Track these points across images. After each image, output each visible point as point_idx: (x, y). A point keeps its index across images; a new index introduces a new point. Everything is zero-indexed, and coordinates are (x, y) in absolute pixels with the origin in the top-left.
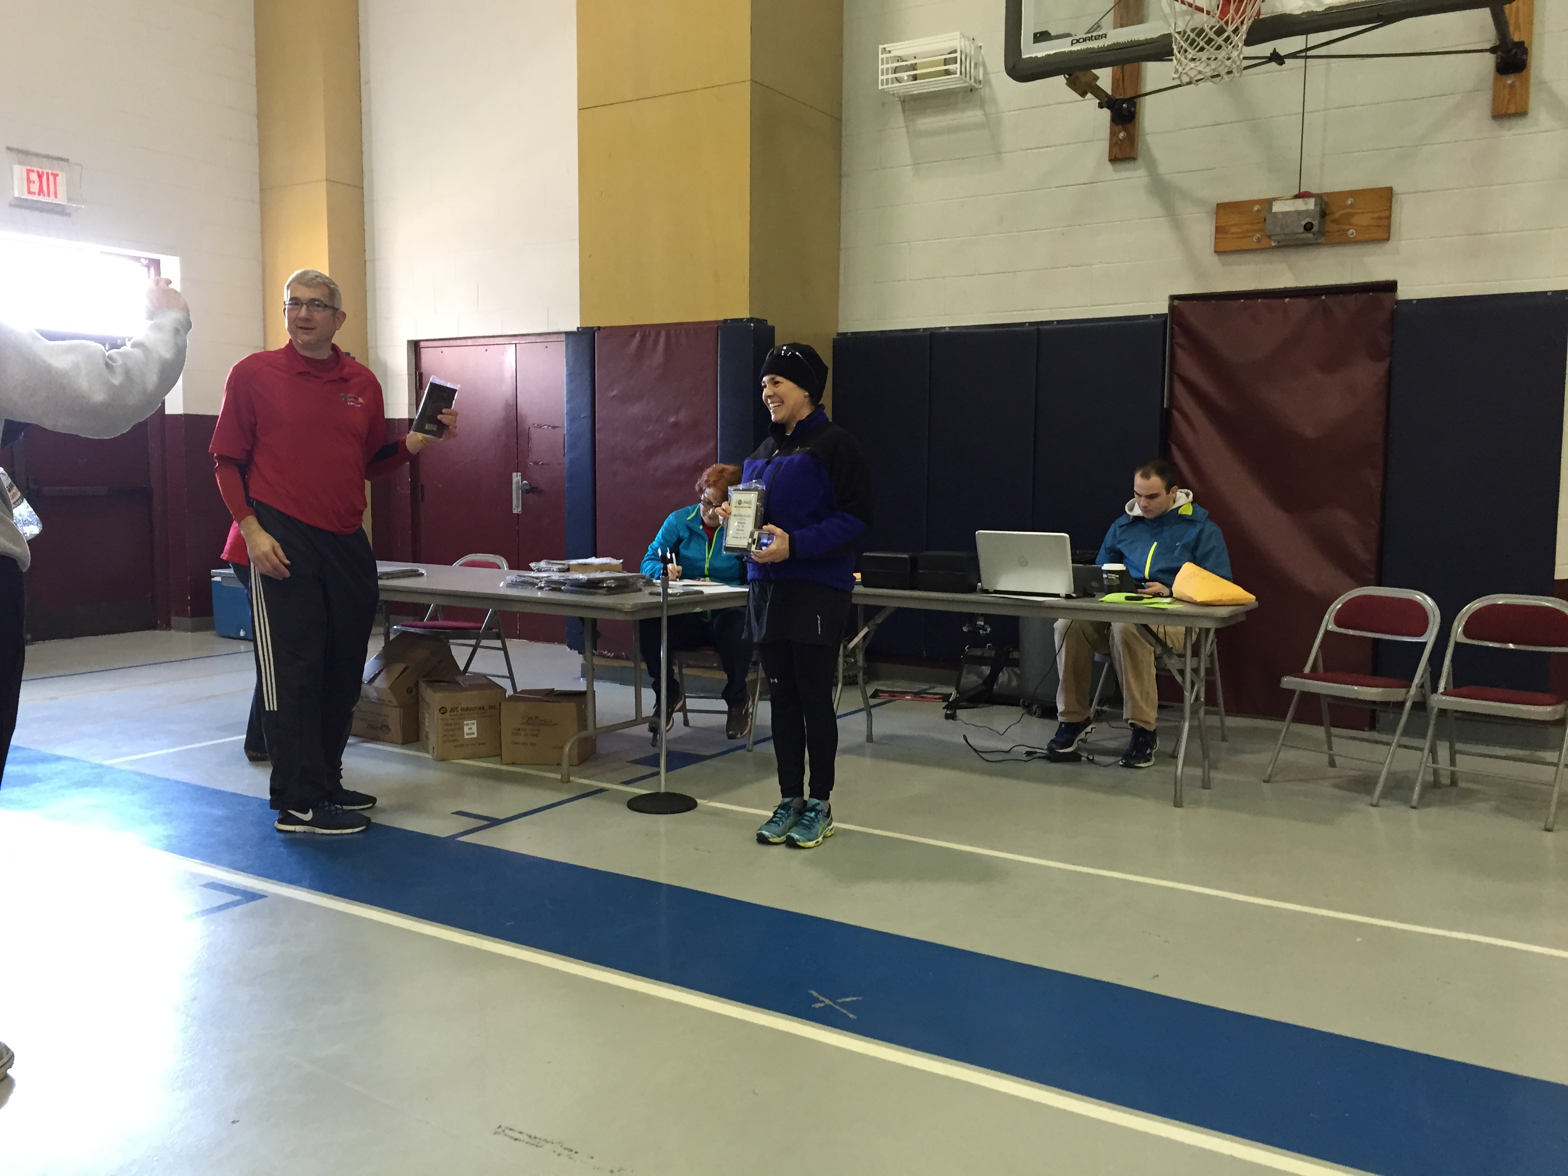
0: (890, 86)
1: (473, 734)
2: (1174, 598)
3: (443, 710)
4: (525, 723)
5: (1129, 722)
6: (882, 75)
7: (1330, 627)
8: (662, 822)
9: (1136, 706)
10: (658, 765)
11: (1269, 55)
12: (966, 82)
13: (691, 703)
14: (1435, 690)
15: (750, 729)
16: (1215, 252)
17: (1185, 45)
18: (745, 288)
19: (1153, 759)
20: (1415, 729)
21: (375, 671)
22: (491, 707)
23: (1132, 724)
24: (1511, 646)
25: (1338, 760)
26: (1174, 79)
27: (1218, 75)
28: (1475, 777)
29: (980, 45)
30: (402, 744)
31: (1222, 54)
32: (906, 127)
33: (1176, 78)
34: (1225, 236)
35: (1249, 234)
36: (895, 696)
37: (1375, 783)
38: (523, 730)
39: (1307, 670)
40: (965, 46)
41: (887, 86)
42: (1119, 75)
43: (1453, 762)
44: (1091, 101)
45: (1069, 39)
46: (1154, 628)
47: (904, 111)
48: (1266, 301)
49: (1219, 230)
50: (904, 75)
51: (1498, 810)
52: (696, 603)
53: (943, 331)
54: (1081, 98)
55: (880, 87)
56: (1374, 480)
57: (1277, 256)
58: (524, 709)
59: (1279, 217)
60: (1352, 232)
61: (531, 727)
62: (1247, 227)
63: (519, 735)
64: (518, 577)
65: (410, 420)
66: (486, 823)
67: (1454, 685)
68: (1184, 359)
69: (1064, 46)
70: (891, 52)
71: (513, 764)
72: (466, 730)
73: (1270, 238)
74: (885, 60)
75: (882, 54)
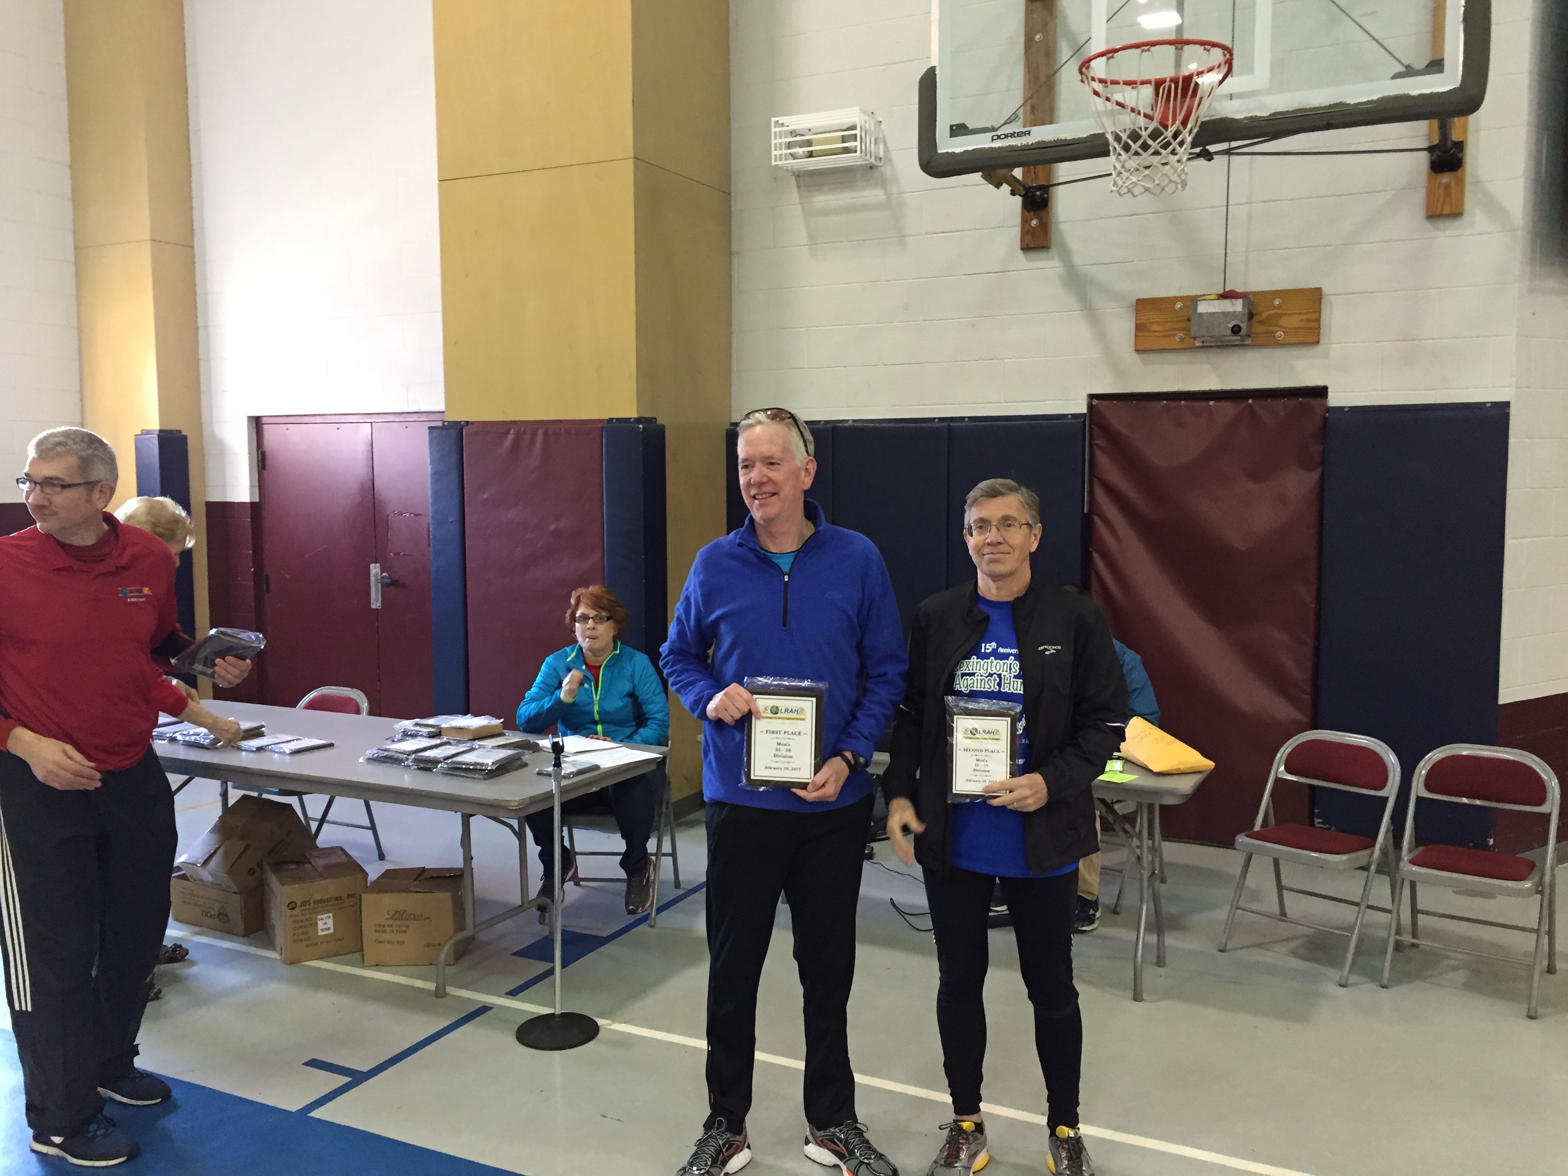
0: (784, 162)
1: (329, 929)
2: (1129, 762)
3: (292, 906)
4: (391, 918)
6: (775, 150)
7: (1280, 774)
11: (1198, 152)
12: (866, 160)
14: (1399, 857)
16: (1136, 351)
18: (632, 384)
21: (211, 850)
22: (349, 896)
29: (880, 119)
30: (245, 936)
32: (802, 203)
34: (1149, 334)
35: (1171, 333)
38: (388, 926)
39: (1257, 827)
40: (865, 122)
41: (782, 163)
44: (1005, 191)
45: (990, 135)
47: (798, 187)
48: (1189, 403)
49: (1140, 328)
50: (800, 151)
51: (1472, 987)
52: (590, 783)
53: (846, 425)
54: (994, 187)
56: (1307, 595)
57: (1201, 356)
58: (389, 901)
59: (1205, 318)
60: (1280, 334)
61: (398, 922)
62: (1169, 325)
63: (384, 931)
64: (380, 751)
65: (252, 504)
66: (345, 1080)
67: (1417, 845)
68: (1105, 462)
69: (983, 142)
70: (786, 124)
71: (376, 966)
72: (321, 925)
73: (1195, 338)
74: (778, 134)
75: (775, 128)
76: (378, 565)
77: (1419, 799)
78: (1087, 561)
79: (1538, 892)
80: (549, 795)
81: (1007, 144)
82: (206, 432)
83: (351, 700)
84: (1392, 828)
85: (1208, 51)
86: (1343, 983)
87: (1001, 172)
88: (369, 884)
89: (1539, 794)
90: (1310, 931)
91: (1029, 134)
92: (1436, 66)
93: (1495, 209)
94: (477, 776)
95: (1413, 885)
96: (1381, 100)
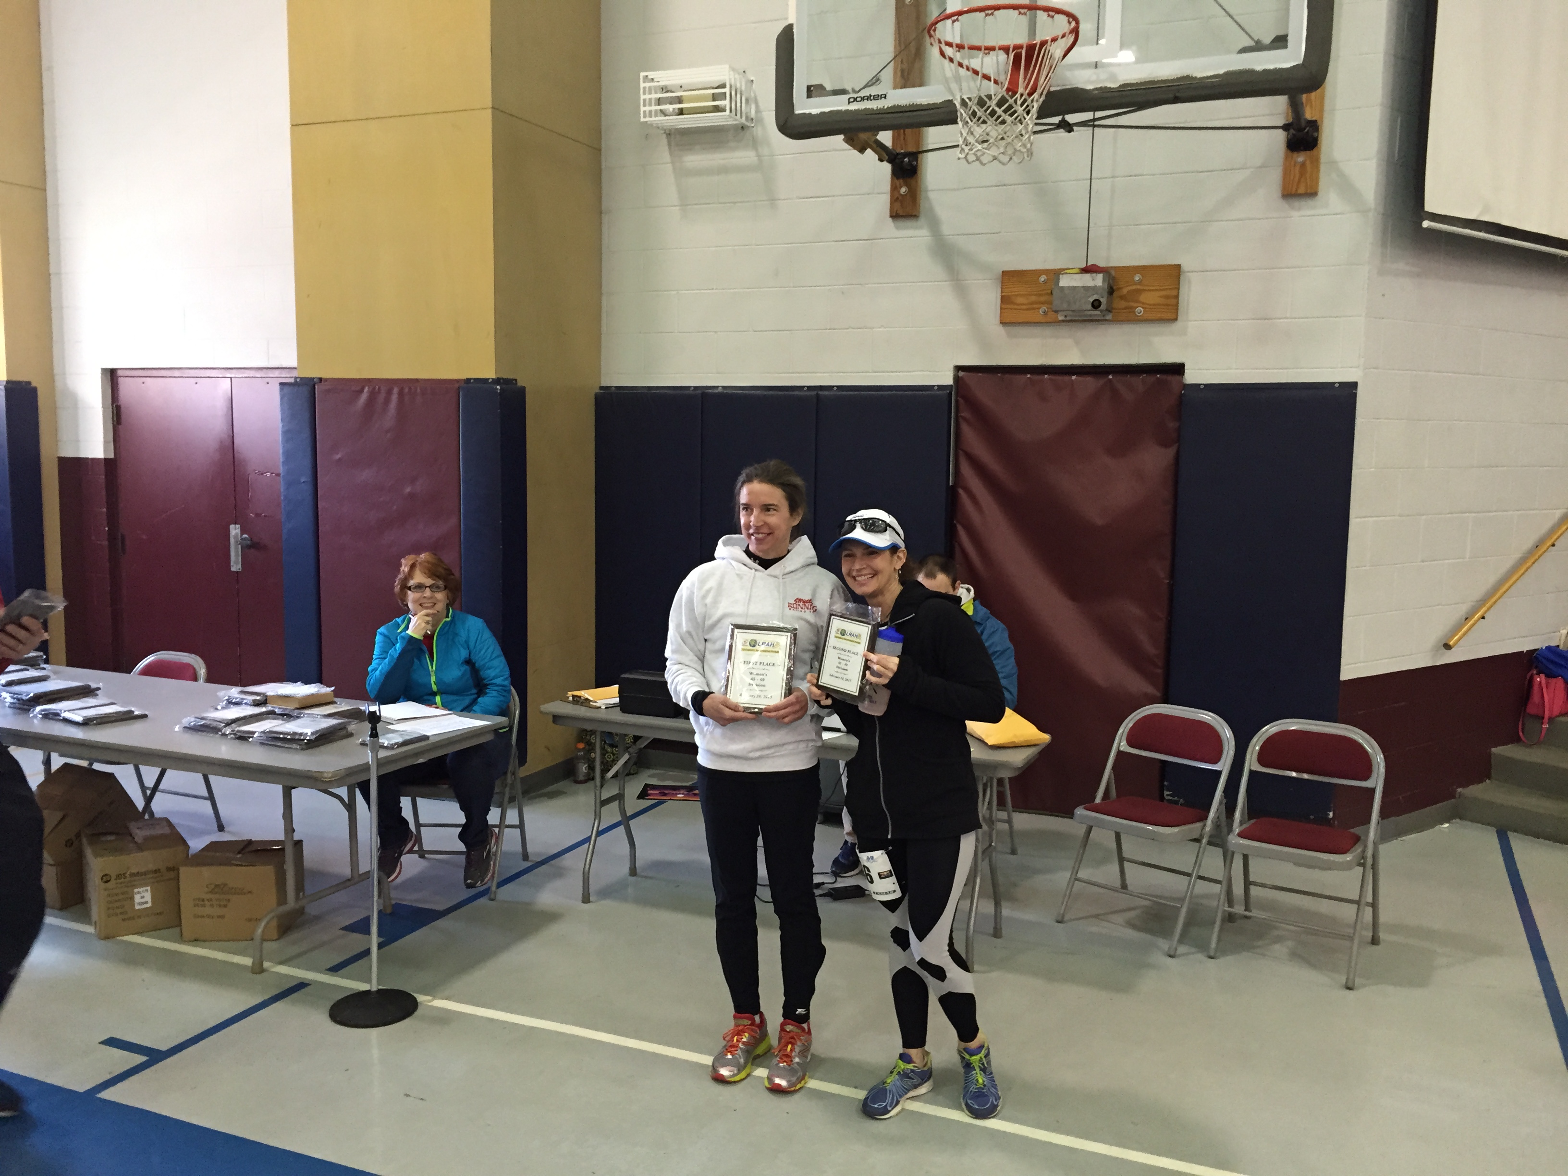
0: (653, 119)
1: (146, 903)
3: (106, 879)
4: (210, 892)
6: (645, 105)
7: (1122, 747)
11: (1058, 122)
12: (736, 120)
14: (1230, 828)
15: (494, 873)
16: (1001, 323)
18: (490, 345)
22: (169, 869)
24: (1305, 776)
29: (752, 79)
32: (673, 163)
34: (1013, 306)
35: (1035, 306)
36: (665, 794)
38: (208, 900)
39: (1098, 800)
40: (735, 80)
41: (651, 119)
44: (870, 155)
45: (845, 97)
47: (669, 144)
48: (1052, 377)
49: (1005, 300)
50: (670, 108)
52: (417, 754)
53: (716, 391)
56: (1161, 571)
57: (1064, 330)
58: (207, 873)
59: (1067, 292)
60: (1140, 310)
61: (217, 896)
62: (1033, 298)
63: (204, 906)
64: (197, 720)
65: (106, 460)
66: (141, 1059)
67: (1250, 818)
68: (969, 434)
69: (839, 104)
70: (655, 80)
71: (196, 941)
72: (137, 898)
73: (1057, 312)
74: (647, 89)
75: (644, 82)
76: (238, 526)
77: (1252, 773)
78: (951, 534)
79: (1360, 865)
80: (366, 768)
81: (863, 108)
82: (58, 384)
83: (188, 666)
84: (1224, 801)
85: (1053, 17)
86: (1172, 953)
87: (863, 136)
88: (190, 856)
89: (1365, 769)
90: (1147, 903)
91: (885, 98)
92: (1281, 41)
93: (1348, 189)
94: (294, 746)
95: (1246, 858)
96: (1227, 74)
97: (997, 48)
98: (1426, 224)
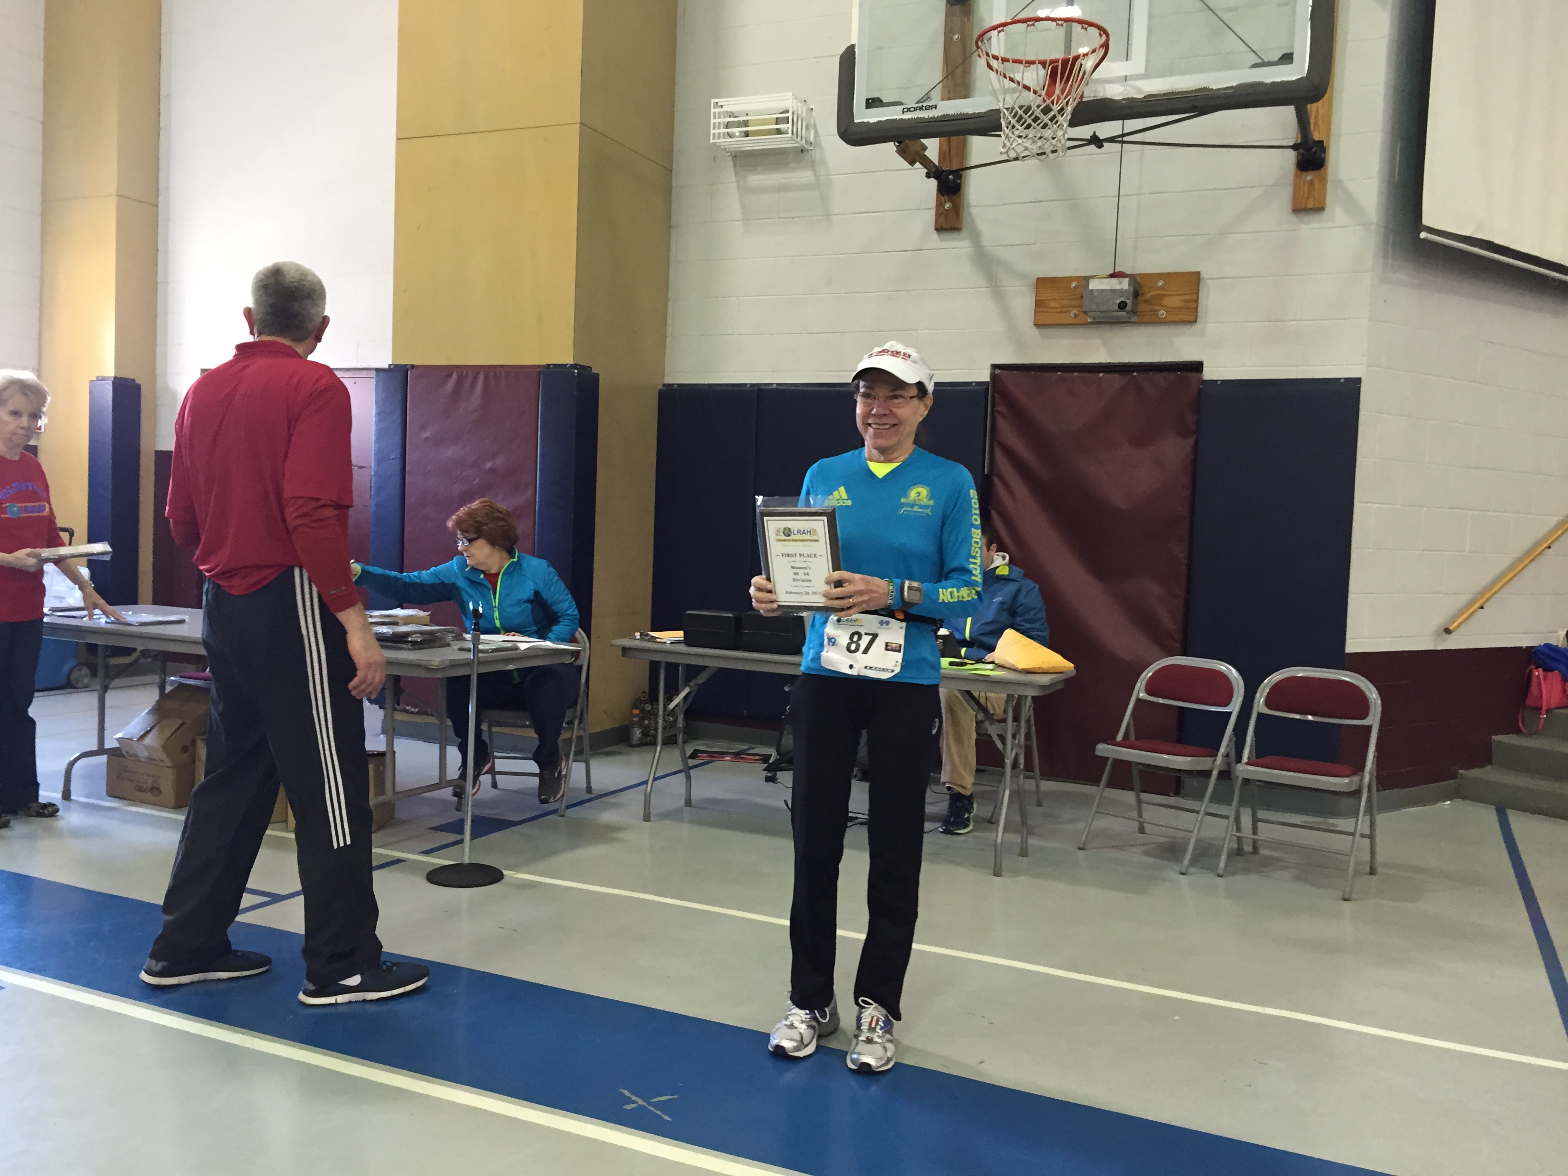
0: (721, 140)
2: (996, 664)
5: (947, 785)
6: (714, 129)
7: (1141, 695)
8: (464, 894)
9: (954, 770)
10: (461, 831)
11: (1089, 138)
12: (797, 142)
13: (500, 765)
14: (1239, 759)
15: (564, 792)
16: (1035, 325)
17: (1013, 121)
18: (569, 333)
19: (972, 823)
20: (1222, 797)
21: (147, 728)
23: (949, 788)
24: (1310, 718)
25: (1147, 827)
26: (1001, 153)
27: (1044, 153)
28: (1278, 845)
29: (812, 107)
30: (175, 808)
31: (1048, 133)
32: (738, 182)
33: (1004, 153)
34: (1046, 310)
35: (1066, 309)
36: (713, 757)
37: (1184, 851)
39: (1119, 738)
40: (797, 107)
41: (719, 141)
42: (945, 147)
43: (1255, 832)
44: (919, 170)
45: (901, 108)
46: (976, 694)
47: (735, 166)
48: (1081, 374)
49: (1039, 304)
50: (736, 131)
51: (1298, 878)
53: (771, 387)
54: (910, 166)
55: (712, 141)
56: (1180, 551)
57: (1093, 332)
59: (1095, 294)
60: (1162, 313)
62: (1066, 302)
67: (1257, 756)
68: (1004, 426)
69: (895, 114)
70: (724, 107)
73: (1087, 314)
74: (717, 114)
75: (714, 108)
77: (1260, 715)
80: (466, 666)
81: (916, 117)
82: (159, 383)
84: (1234, 739)
85: (1086, 29)
87: (915, 149)
89: (1361, 707)
93: (1351, 204)
96: (1240, 86)
97: (1037, 62)
98: (1423, 235)
